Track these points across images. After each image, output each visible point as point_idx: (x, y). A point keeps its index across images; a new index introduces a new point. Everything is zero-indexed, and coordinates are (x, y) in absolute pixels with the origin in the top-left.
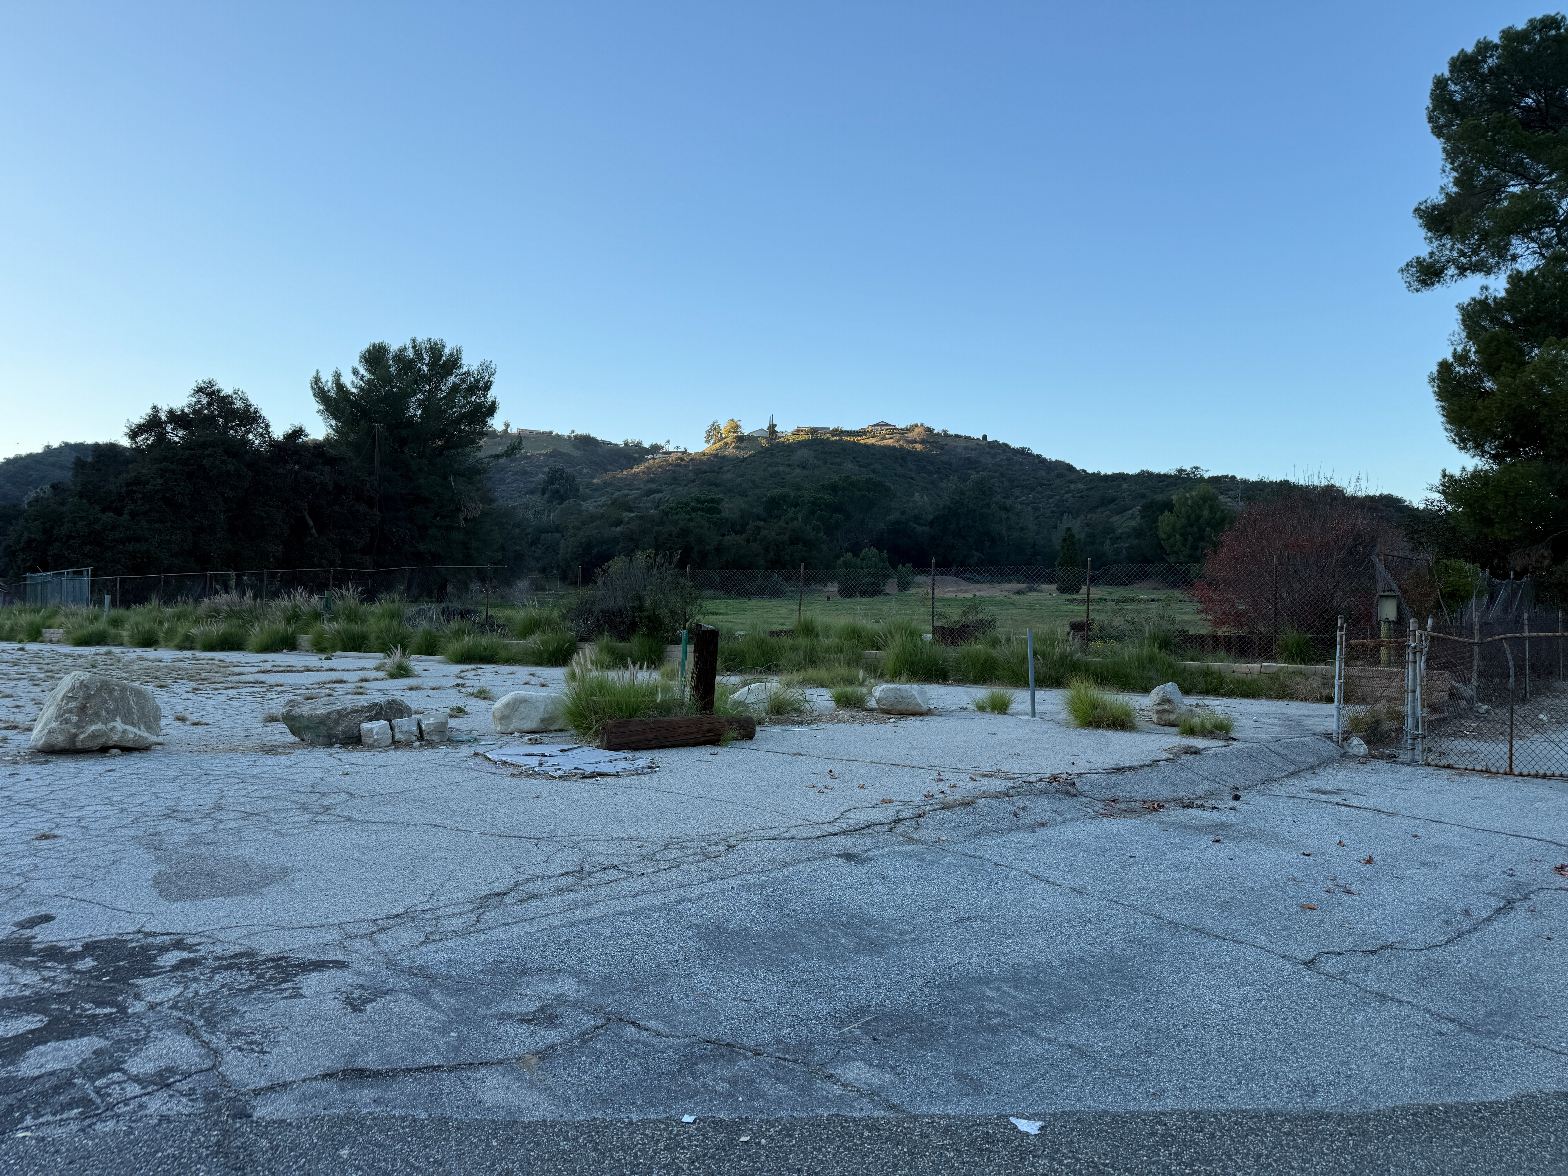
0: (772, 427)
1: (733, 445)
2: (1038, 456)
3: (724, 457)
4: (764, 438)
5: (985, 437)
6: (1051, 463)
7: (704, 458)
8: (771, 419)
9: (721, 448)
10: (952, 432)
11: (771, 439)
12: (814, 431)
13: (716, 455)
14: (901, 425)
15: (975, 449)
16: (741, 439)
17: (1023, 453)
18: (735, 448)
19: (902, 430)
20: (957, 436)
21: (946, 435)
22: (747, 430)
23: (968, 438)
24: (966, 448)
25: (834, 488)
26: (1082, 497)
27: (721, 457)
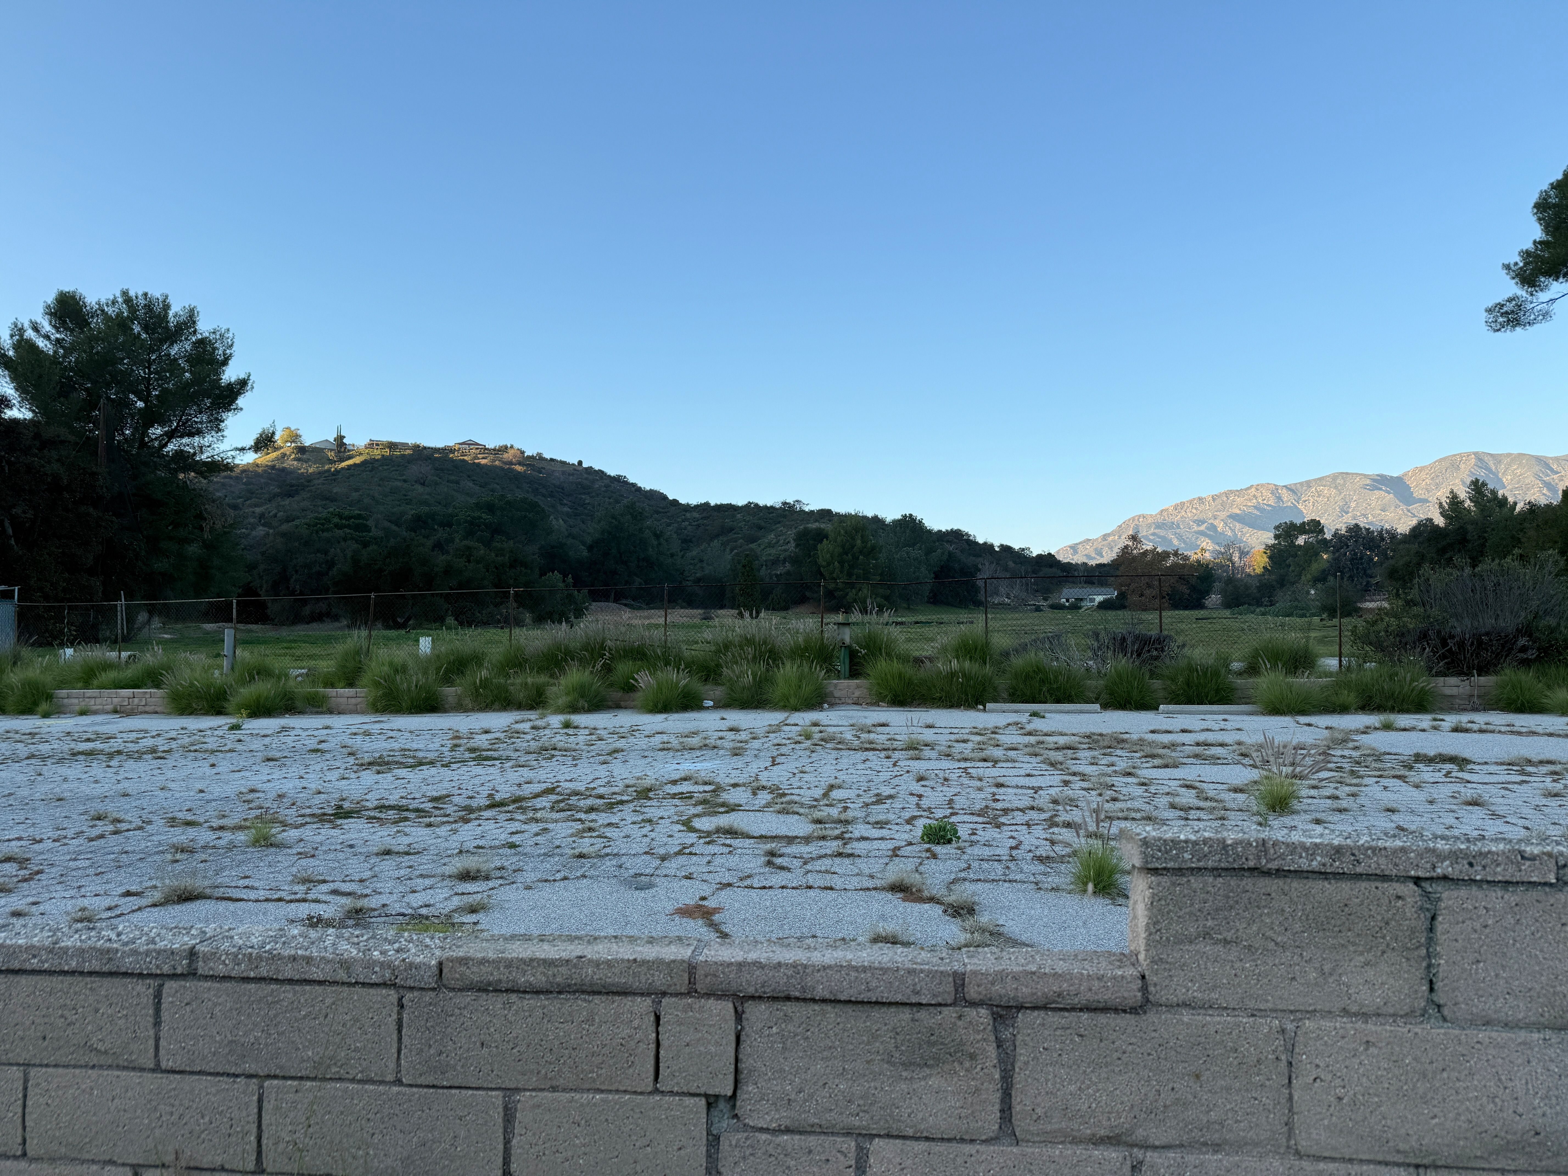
0: (340, 439)
1: (293, 456)
2: (634, 485)
3: (283, 470)
4: (331, 450)
5: (580, 463)
6: (647, 492)
7: (260, 470)
8: (339, 429)
9: (277, 459)
10: (547, 456)
11: (339, 452)
12: (392, 446)
13: (273, 467)
14: (491, 445)
15: (573, 475)
16: (302, 450)
17: (619, 481)
18: (295, 459)
19: (494, 450)
20: (552, 460)
21: (540, 458)
22: (308, 441)
23: (563, 463)
24: (563, 473)
25: (490, 508)
26: (699, 526)
27: (279, 470)
